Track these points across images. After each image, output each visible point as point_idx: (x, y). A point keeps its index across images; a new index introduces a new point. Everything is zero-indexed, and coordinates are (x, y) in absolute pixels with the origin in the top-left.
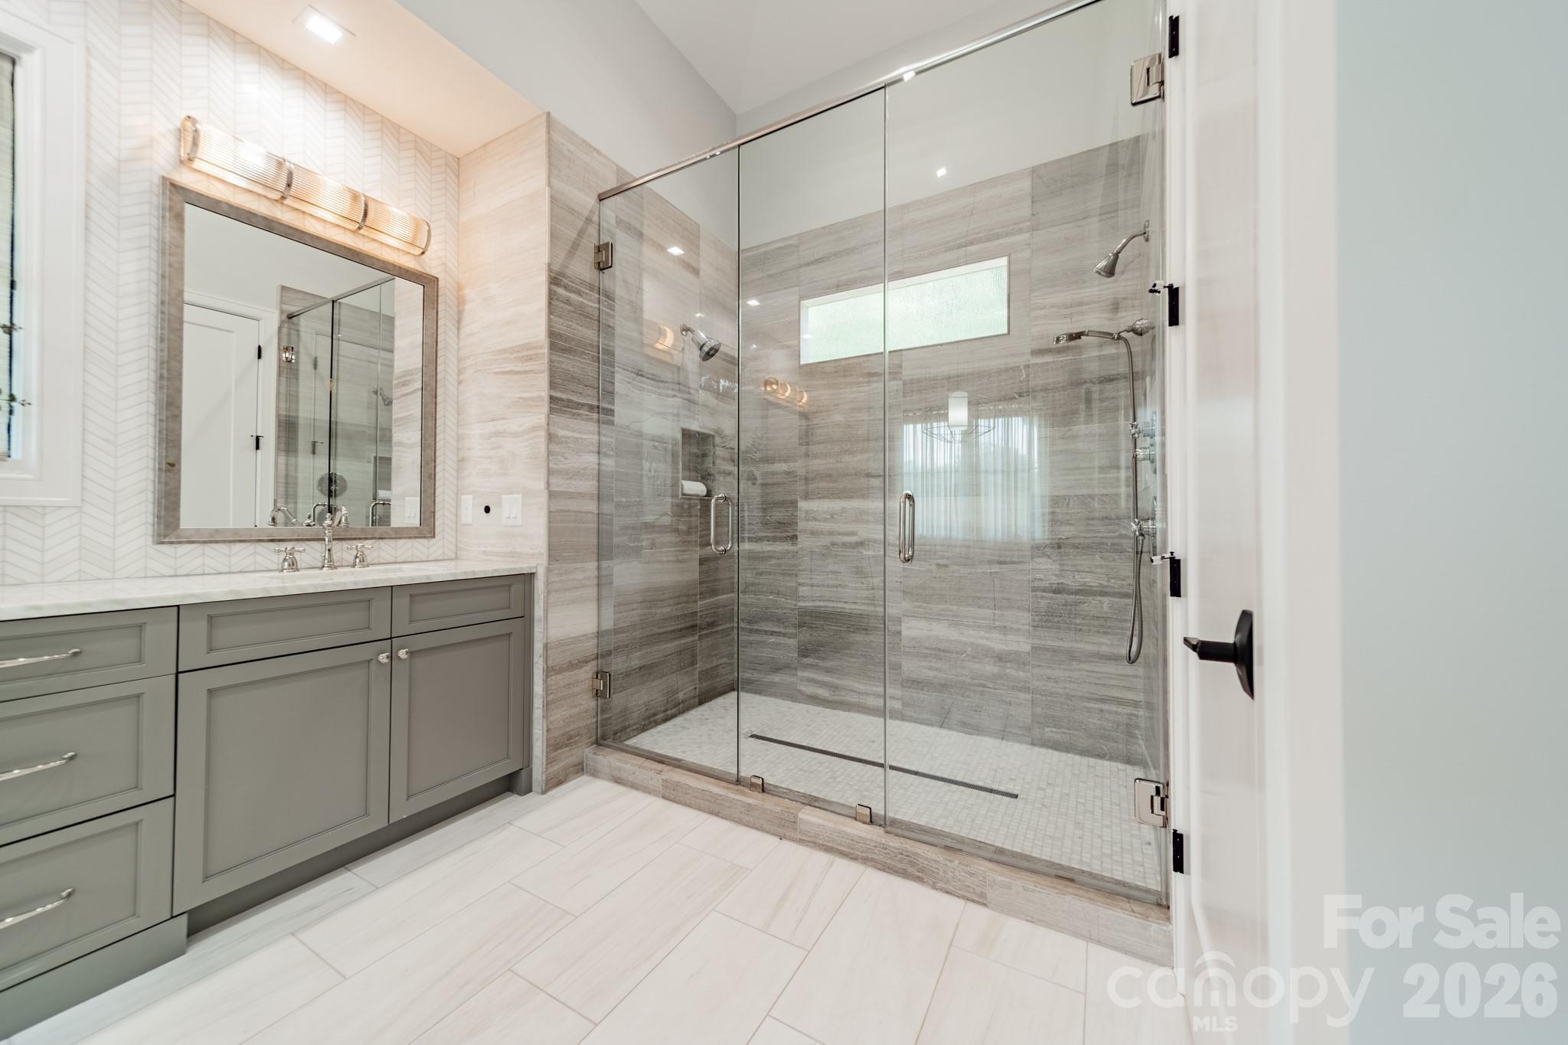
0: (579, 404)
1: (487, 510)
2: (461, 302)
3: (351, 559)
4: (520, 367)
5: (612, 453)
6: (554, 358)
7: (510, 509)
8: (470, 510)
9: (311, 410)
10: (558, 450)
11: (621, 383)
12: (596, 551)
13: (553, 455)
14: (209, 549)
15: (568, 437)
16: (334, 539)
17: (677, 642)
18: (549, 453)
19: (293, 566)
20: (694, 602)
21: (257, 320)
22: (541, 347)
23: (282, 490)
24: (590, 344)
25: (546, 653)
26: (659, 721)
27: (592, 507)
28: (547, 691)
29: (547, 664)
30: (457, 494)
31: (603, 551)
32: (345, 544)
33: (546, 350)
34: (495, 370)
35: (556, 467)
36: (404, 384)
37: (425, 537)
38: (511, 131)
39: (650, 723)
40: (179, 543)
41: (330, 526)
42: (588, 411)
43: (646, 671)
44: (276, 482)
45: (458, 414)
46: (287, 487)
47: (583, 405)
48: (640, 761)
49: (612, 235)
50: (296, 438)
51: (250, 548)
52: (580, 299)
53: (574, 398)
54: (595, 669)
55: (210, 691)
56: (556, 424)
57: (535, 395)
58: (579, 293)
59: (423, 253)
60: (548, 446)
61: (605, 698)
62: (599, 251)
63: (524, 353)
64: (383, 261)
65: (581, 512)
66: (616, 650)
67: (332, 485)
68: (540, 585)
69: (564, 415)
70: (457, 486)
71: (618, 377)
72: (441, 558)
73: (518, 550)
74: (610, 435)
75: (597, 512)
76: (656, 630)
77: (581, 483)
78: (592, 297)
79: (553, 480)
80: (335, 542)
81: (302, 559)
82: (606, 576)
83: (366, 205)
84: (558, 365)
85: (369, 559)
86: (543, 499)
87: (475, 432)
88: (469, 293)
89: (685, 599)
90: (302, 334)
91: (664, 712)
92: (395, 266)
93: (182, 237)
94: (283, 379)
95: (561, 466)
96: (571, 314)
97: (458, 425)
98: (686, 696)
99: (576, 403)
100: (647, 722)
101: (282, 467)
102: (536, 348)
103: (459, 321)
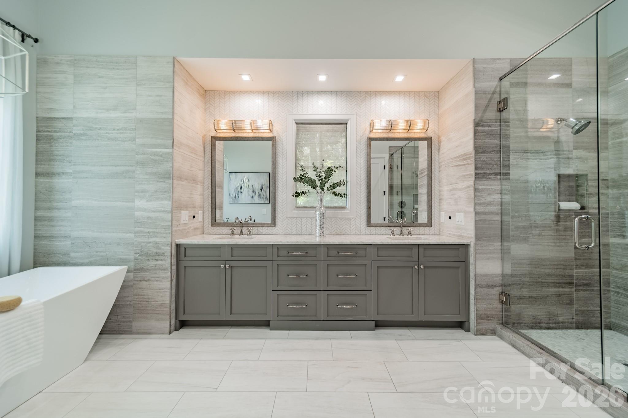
0: (489, 174)
1: (450, 218)
2: (440, 142)
3: (407, 233)
4: (462, 163)
5: (509, 193)
6: (477, 157)
7: (459, 218)
8: (444, 218)
9: (397, 182)
10: (479, 195)
11: (513, 160)
12: (500, 238)
13: (477, 197)
14: (377, 228)
15: (485, 189)
16: (403, 227)
17: (556, 289)
18: (475, 196)
19: (393, 234)
20: (570, 269)
21: (384, 158)
22: (471, 154)
23: (390, 206)
24: (495, 146)
25: (475, 278)
26: (543, 327)
27: (498, 218)
28: (476, 294)
29: (475, 282)
30: (439, 211)
31: (504, 237)
32: (406, 228)
33: (473, 155)
34: (452, 165)
35: (478, 202)
36: (422, 173)
37: (428, 227)
38: (458, 73)
39: (536, 326)
40: (371, 227)
41: (402, 223)
42: (495, 176)
43: (533, 299)
44: (389, 205)
45: (439, 183)
46: (391, 206)
47: (492, 174)
48: (528, 343)
49: (508, 93)
50: (393, 191)
51: (384, 228)
52: (490, 128)
53: (488, 172)
54: (501, 291)
55: (378, 267)
56: (478, 184)
57: (468, 173)
58: (489, 126)
59: (427, 130)
60: (475, 193)
61: (507, 305)
62: (500, 103)
63: (464, 157)
64: (415, 138)
65: (491, 220)
66: (513, 285)
67: (402, 205)
68: (472, 250)
69: (482, 180)
70: (439, 209)
71: (511, 157)
72: (434, 234)
73: (462, 234)
74: (508, 185)
75: (500, 220)
76: (540, 280)
77: (491, 208)
78: (496, 125)
79: (477, 207)
80: (403, 228)
81: (396, 232)
82: (507, 249)
83: (410, 123)
84: (479, 159)
85: (412, 233)
86: (473, 215)
87: (445, 189)
88: (443, 138)
89: (562, 267)
90: (394, 159)
91: (547, 324)
92: (418, 138)
93: (371, 150)
94: (390, 174)
95: (481, 201)
96: (485, 136)
97: (439, 187)
98: (565, 320)
99: (488, 173)
100: (534, 325)
101: (390, 200)
102: (469, 154)
103: (439, 149)
